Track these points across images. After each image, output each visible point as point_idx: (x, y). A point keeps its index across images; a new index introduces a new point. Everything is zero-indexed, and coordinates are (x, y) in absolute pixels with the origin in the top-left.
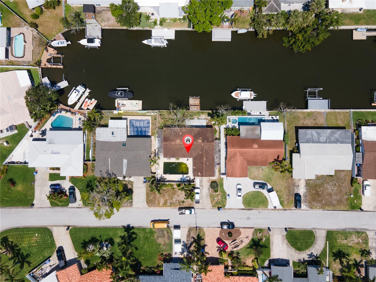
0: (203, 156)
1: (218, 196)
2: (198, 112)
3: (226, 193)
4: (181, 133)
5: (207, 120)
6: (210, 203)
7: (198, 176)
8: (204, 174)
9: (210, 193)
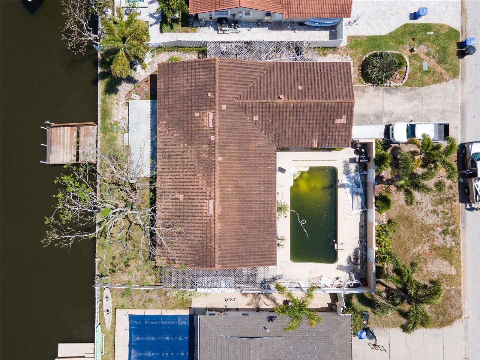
0: (268, 107)
1: (416, 55)
2: (105, 130)
3: (406, 26)
4: (178, 196)
5: (133, 96)
6: (443, 85)
7: (348, 127)
8: (342, 100)
9: (406, 84)
